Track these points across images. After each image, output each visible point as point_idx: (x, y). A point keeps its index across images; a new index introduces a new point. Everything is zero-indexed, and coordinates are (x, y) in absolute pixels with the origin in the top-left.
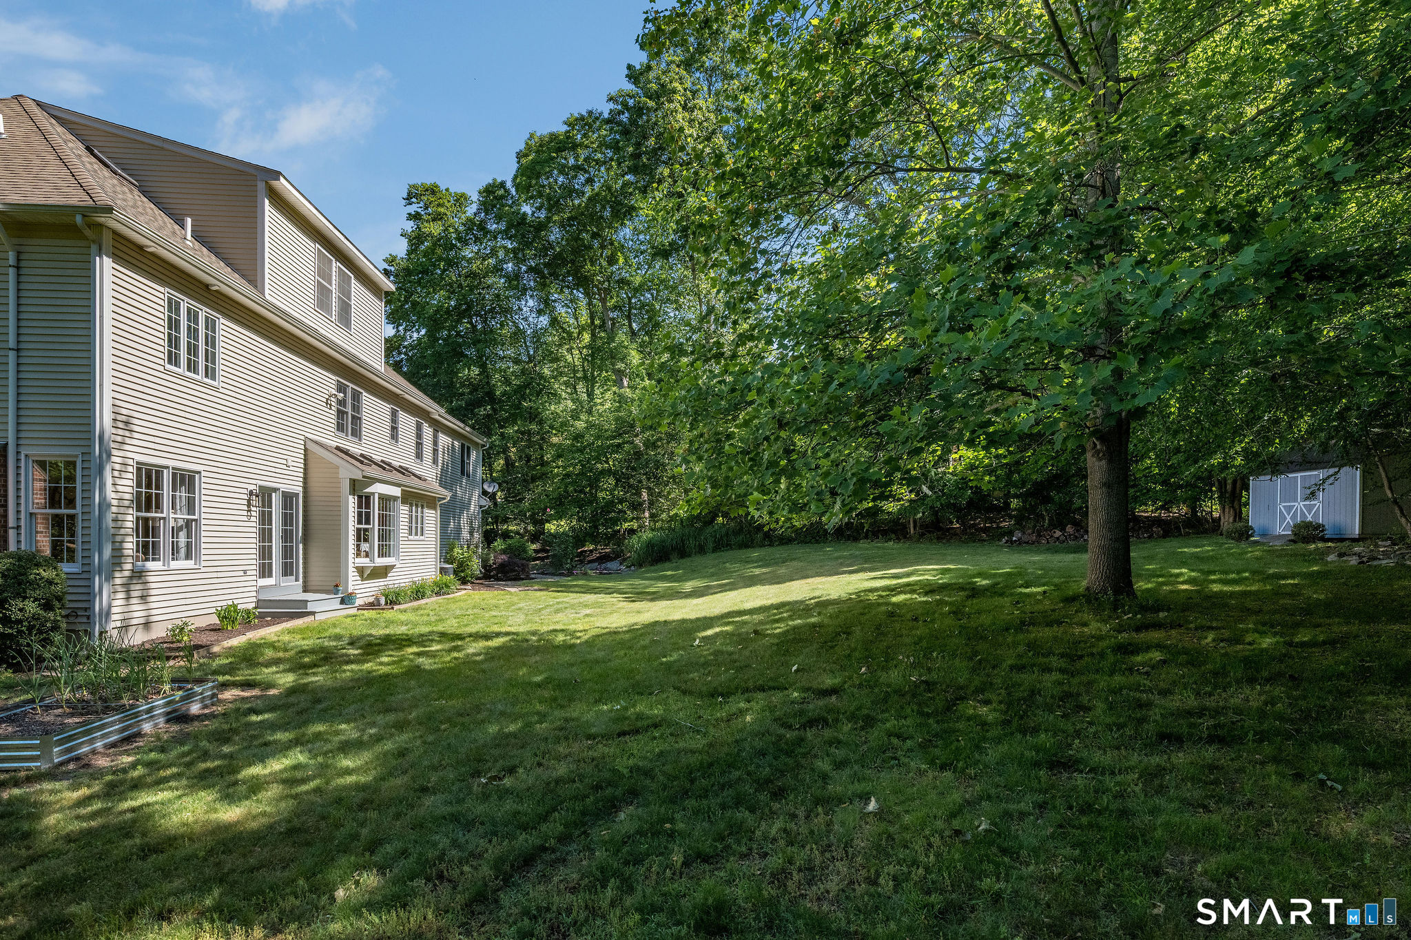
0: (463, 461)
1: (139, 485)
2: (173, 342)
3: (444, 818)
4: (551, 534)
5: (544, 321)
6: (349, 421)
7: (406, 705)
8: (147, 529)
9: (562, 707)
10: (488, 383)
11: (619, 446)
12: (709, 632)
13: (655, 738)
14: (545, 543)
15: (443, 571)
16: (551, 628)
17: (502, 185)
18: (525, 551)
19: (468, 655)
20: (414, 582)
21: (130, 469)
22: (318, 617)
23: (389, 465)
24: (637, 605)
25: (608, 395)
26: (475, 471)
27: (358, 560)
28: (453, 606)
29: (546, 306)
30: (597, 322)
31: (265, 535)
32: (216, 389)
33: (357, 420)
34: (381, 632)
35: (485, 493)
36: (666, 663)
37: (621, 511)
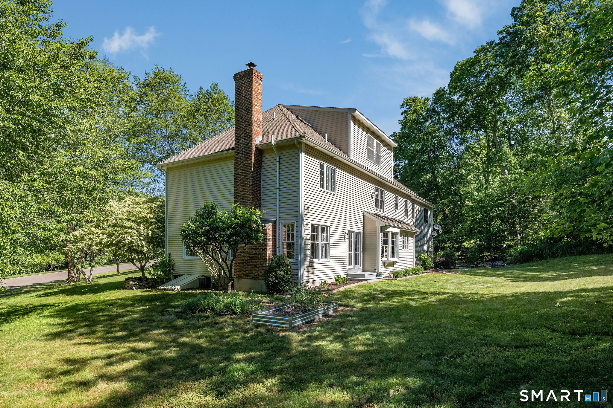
0: (425, 216)
1: (312, 232)
2: (322, 179)
3: (431, 371)
4: (466, 248)
5: (463, 148)
6: (379, 203)
7: (407, 320)
8: (314, 247)
9: (481, 330)
10: (435, 180)
11: (503, 204)
12: (564, 300)
13: (537, 352)
14: (462, 252)
15: (416, 264)
16: (470, 292)
17: (443, 90)
18: (453, 255)
19: (431, 301)
20: (405, 269)
21: (309, 226)
22: (369, 281)
23: (395, 219)
24: (516, 283)
25: (497, 179)
26: (430, 220)
27: (383, 259)
28: (422, 280)
29: (463, 141)
30: (491, 144)
31: (350, 249)
32: (334, 195)
33: (382, 202)
34: (393, 289)
35: (434, 230)
36: (539, 314)
37: (503, 236)
